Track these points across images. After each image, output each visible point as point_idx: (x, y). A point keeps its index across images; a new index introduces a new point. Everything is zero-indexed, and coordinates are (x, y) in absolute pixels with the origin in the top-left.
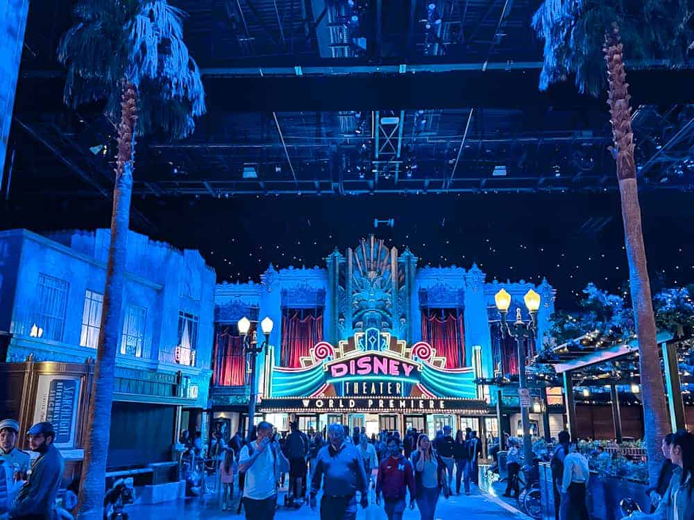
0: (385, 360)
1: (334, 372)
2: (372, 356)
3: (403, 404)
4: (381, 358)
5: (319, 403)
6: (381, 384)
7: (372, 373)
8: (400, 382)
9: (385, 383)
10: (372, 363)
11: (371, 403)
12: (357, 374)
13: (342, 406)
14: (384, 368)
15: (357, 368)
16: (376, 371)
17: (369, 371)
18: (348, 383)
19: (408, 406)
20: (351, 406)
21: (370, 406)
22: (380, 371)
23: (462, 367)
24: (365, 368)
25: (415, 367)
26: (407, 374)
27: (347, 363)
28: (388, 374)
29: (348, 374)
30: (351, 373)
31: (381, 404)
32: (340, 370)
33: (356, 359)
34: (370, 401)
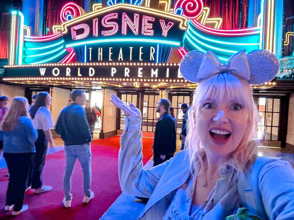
0: (136, 17)
1: (74, 34)
2: (120, 12)
3: (155, 73)
4: (131, 14)
5: (56, 72)
6: (131, 48)
7: (119, 34)
8: (155, 46)
9: (136, 47)
10: (119, 21)
11: (114, 71)
12: (100, 36)
13: (81, 75)
14: (134, 26)
15: (101, 28)
16: (124, 31)
17: (116, 31)
18: (91, 49)
19: (162, 75)
20: (90, 75)
21: (112, 75)
22: (129, 30)
23: (242, 28)
24: (111, 28)
25: (177, 23)
26: (165, 33)
27: (89, 22)
28: (140, 35)
29: (91, 36)
30: (94, 34)
31: (127, 73)
32: (80, 31)
33: (100, 17)
34: (113, 69)
